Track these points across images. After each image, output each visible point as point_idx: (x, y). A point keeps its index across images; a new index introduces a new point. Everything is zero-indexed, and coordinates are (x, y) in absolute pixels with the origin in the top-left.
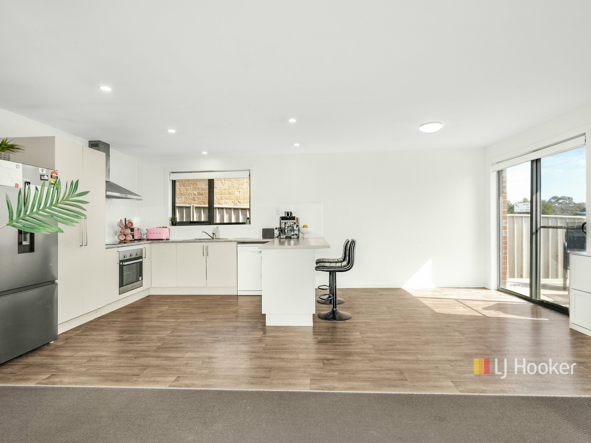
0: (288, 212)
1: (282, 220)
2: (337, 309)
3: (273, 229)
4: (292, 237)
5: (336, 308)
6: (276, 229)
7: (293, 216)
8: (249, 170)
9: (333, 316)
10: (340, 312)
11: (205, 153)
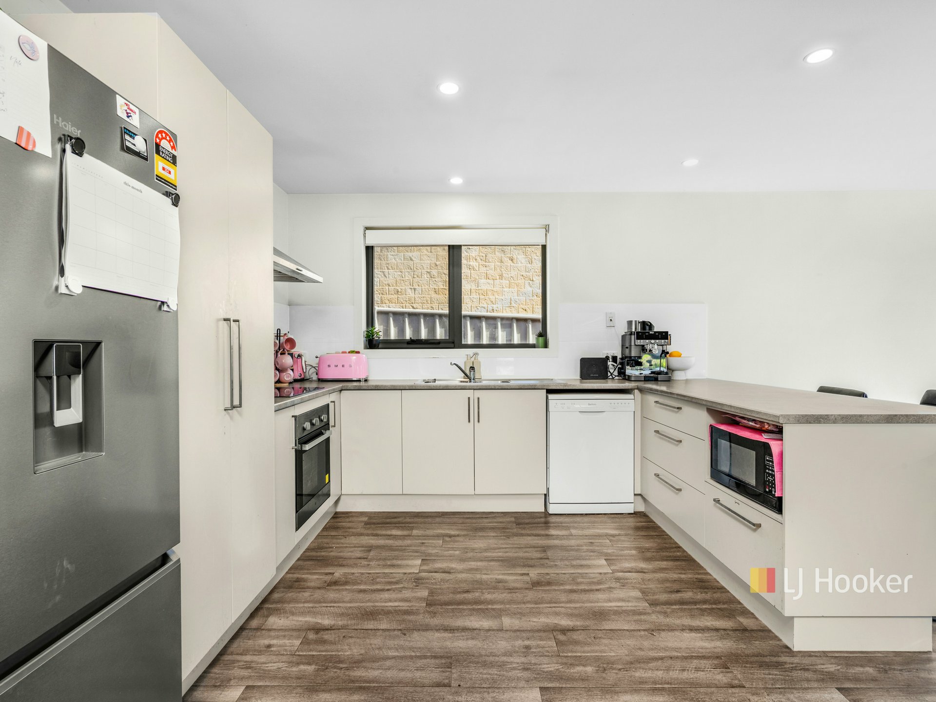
1: (630, 339)
7: (657, 330)
8: (546, 227)
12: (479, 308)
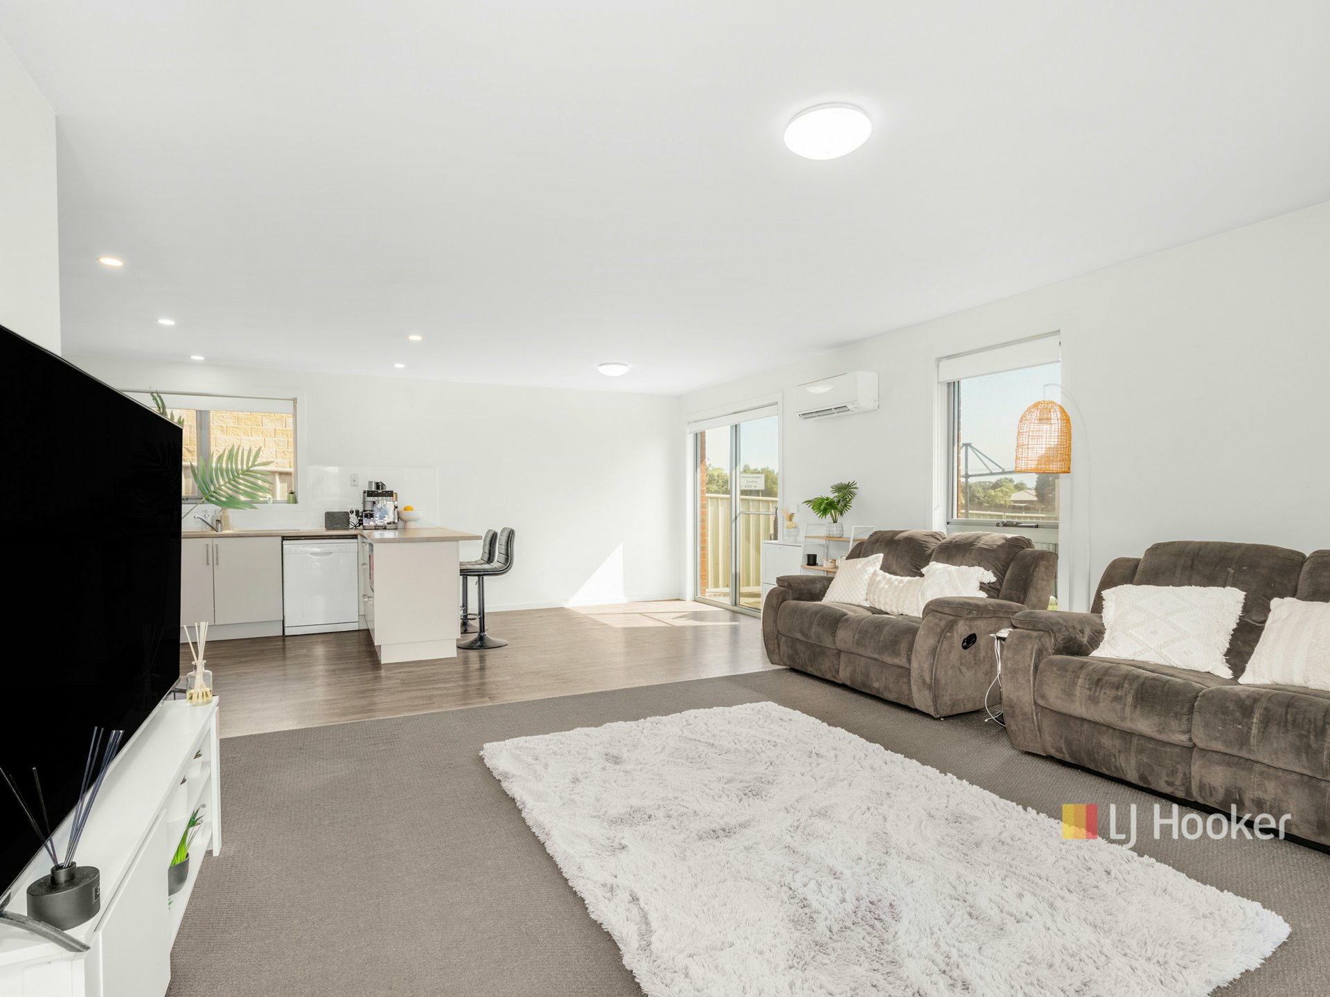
0: (377, 483)
1: (368, 496)
2: (486, 633)
3: (347, 514)
4: (388, 526)
5: (484, 631)
6: (352, 512)
7: (387, 490)
8: (295, 400)
9: (481, 643)
10: (492, 638)
11: (197, 358)
12: (286, 453)
